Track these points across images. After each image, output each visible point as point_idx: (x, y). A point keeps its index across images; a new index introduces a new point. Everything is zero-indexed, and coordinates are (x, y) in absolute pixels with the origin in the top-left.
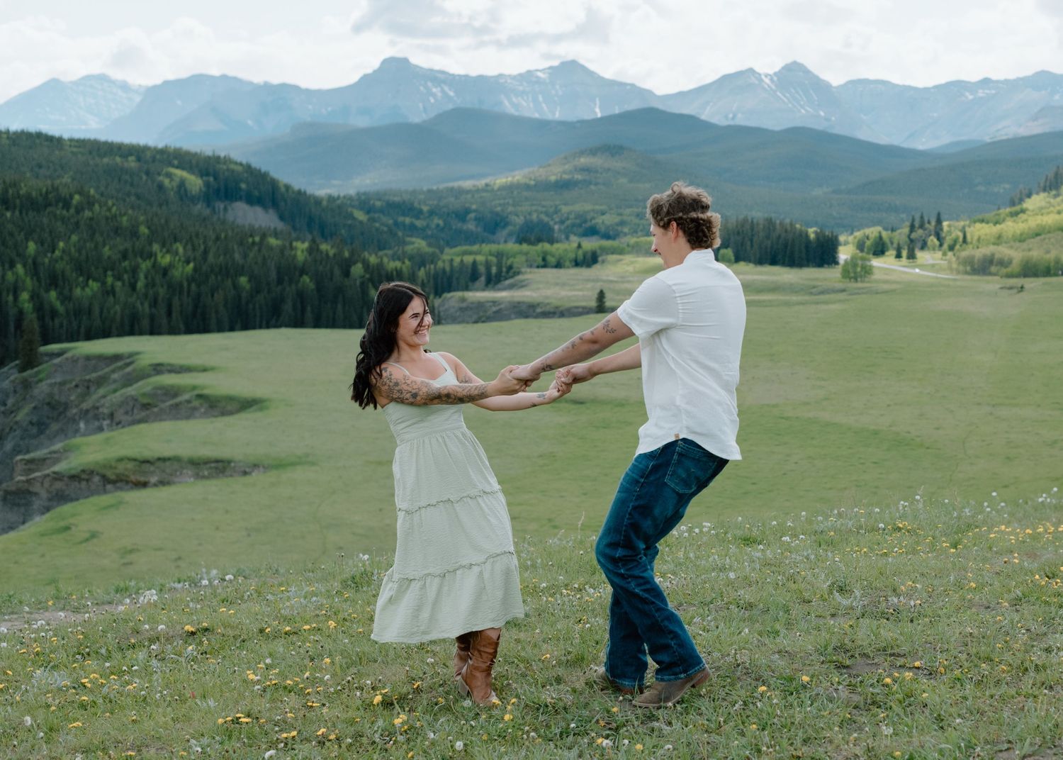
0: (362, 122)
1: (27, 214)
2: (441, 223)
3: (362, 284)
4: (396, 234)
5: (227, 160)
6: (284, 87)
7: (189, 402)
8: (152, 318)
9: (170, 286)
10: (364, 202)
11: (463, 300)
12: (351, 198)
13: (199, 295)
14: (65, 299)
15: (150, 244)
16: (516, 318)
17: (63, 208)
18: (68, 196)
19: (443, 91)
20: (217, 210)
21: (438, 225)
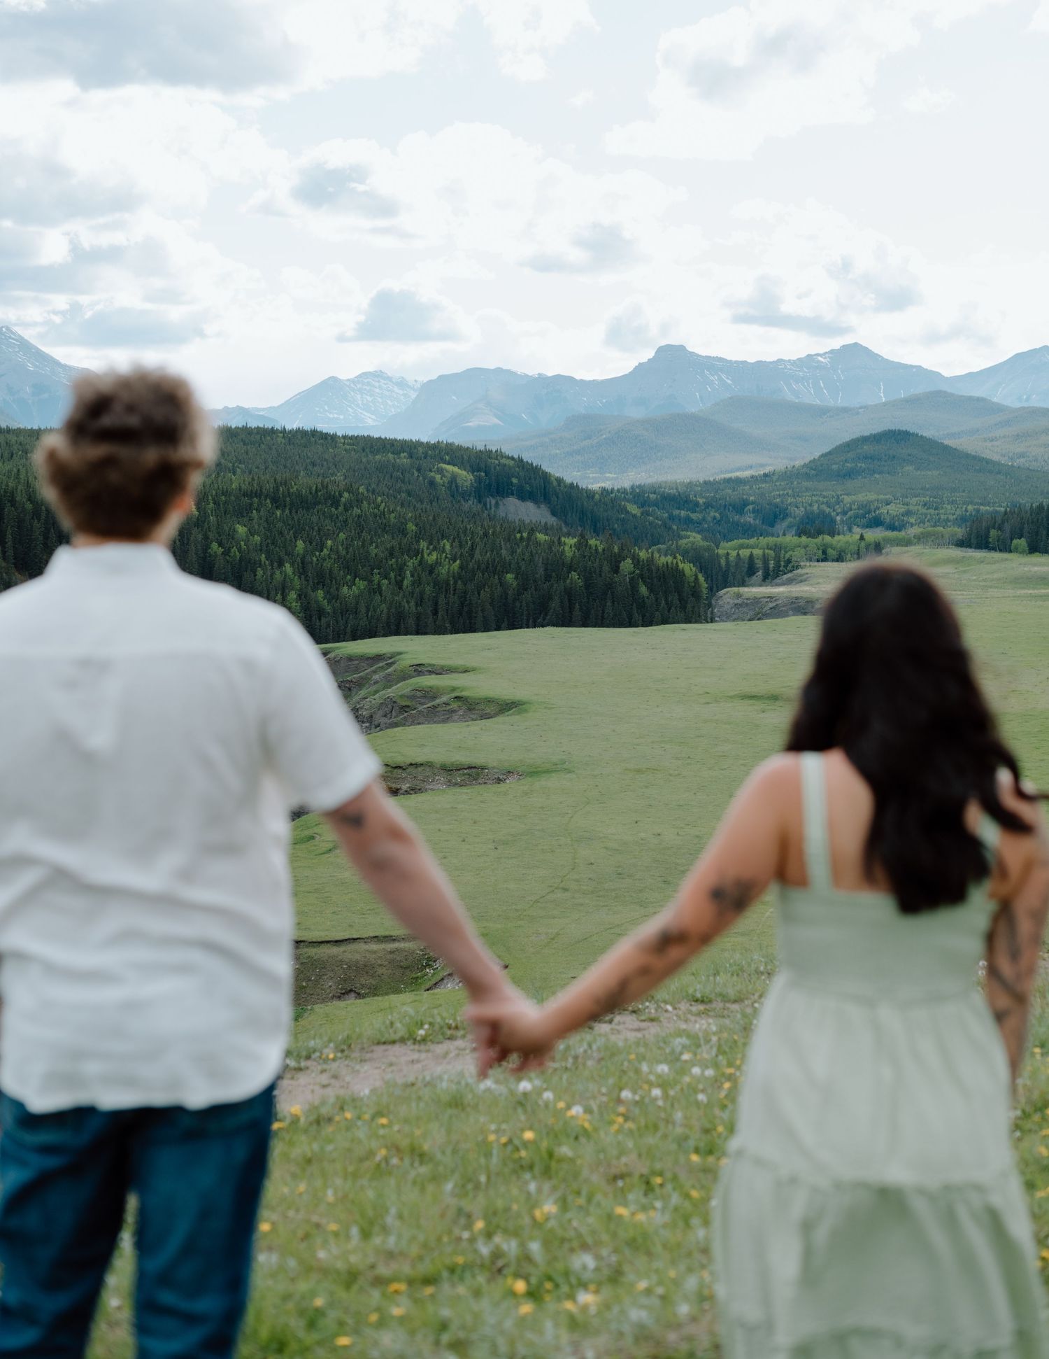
0: (636, 413)
1: (297, 512)
2: (717, 515)
3: (632, 579)
4: (670, 528)
5: (499, 455)
6: (558, 378)
7: (447, 704)
8: (418, 617)
9: (436, 583)
10: (639, 495)
11: (739, 596)
12: (624, 491)
13: (465, 593)
14: (333, 597)
15: (418, 542)
16: (794, 615)
17: (332, 506)
18: (337, 493)
19: (720, 379)
20: (488, 507)
21: (715, 518)
